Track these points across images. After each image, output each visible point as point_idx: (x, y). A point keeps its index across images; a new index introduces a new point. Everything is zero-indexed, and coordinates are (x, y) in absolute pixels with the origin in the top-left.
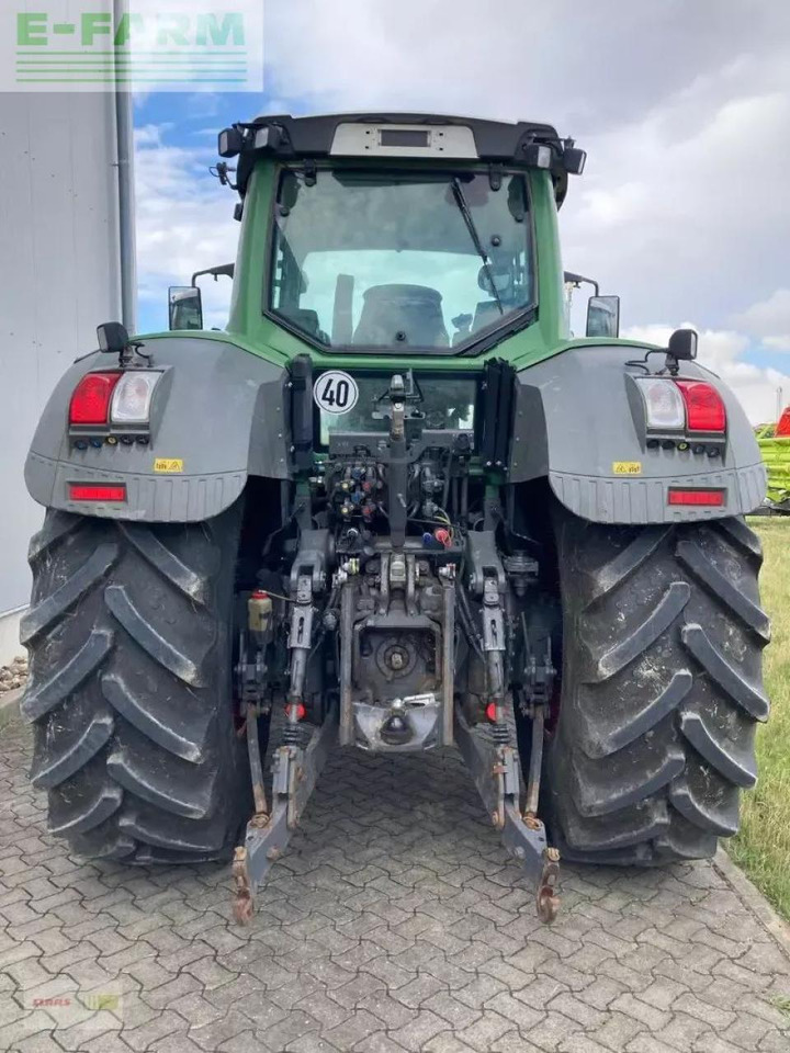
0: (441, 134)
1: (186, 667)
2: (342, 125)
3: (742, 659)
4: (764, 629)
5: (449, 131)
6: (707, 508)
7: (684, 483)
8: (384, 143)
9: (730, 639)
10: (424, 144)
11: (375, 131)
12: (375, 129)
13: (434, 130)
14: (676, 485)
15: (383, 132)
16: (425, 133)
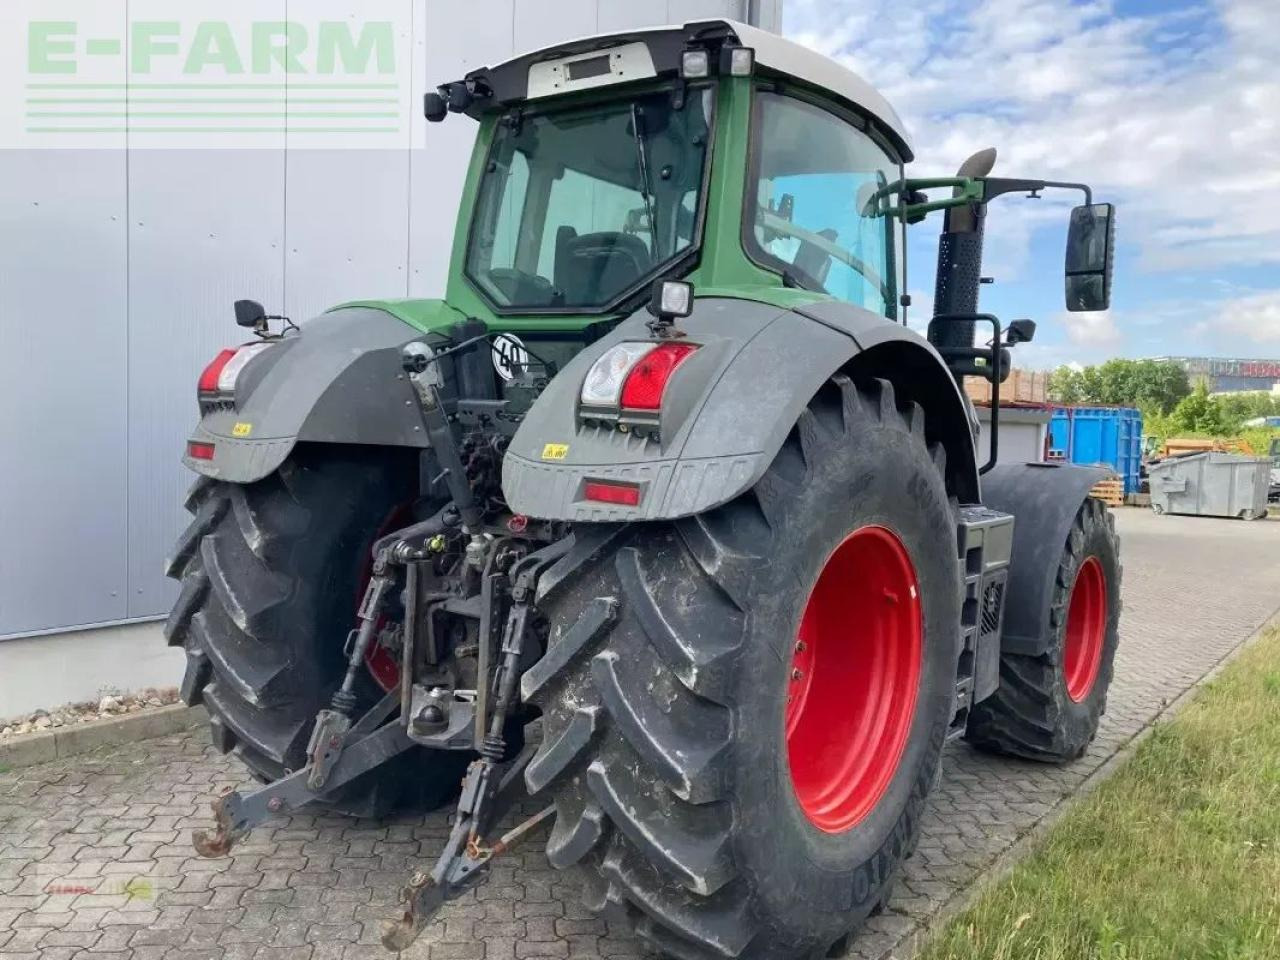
0: (619, 56)
1: (240, 617)
2: (534, 66)
3: (669, 710)
4: (685, 676)
5: (625, 50)
6: (615, 507)
7: (599, 474)
8: (574, 76)
9: (657, 680)
10: (607, 70)
11: (562, 68)
12: (560, 65)
13: (613, 53)
14: (593, 475)
15: (571, 65)
16: (607, 57)
